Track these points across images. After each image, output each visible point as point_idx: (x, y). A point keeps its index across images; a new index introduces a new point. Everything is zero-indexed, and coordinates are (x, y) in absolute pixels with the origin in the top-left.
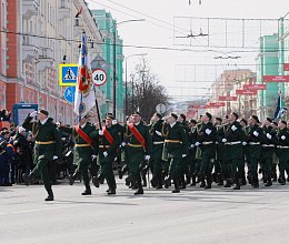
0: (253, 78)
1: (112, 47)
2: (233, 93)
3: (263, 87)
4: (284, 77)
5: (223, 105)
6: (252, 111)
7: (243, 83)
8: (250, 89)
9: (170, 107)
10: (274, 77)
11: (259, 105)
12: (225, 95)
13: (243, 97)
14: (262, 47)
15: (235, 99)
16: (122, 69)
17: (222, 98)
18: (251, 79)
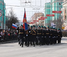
0: (43, 15)
1: (2, 6)
2: (37, 19)
3: (46, 18)
4: (52, 15)
5: (35, 23)
6: (43, 25)
7: (40, 17)
8: (42, 18)
9: (19, 23)
10: (49, 15)
11: (45, 23)
12: (35, 20)
13: (40, 20)
14: (46, 6)
15: (38, 21)
16: (5, 12)
17: (34, 21)
18: (42, 15)
